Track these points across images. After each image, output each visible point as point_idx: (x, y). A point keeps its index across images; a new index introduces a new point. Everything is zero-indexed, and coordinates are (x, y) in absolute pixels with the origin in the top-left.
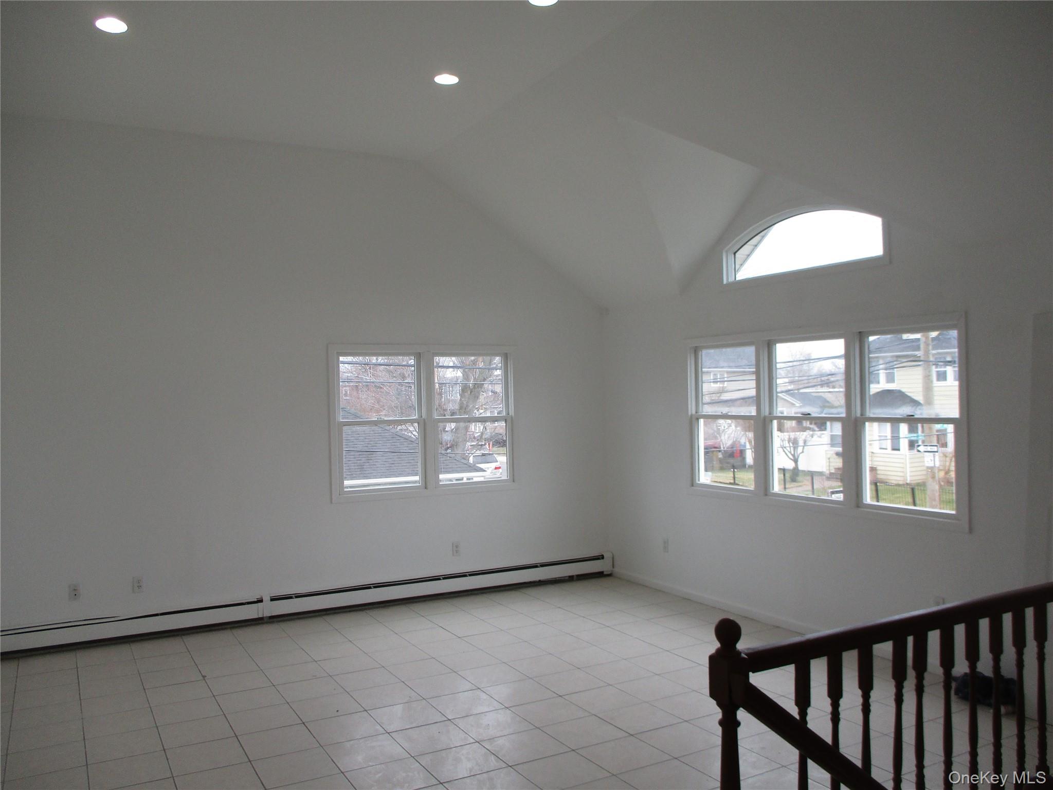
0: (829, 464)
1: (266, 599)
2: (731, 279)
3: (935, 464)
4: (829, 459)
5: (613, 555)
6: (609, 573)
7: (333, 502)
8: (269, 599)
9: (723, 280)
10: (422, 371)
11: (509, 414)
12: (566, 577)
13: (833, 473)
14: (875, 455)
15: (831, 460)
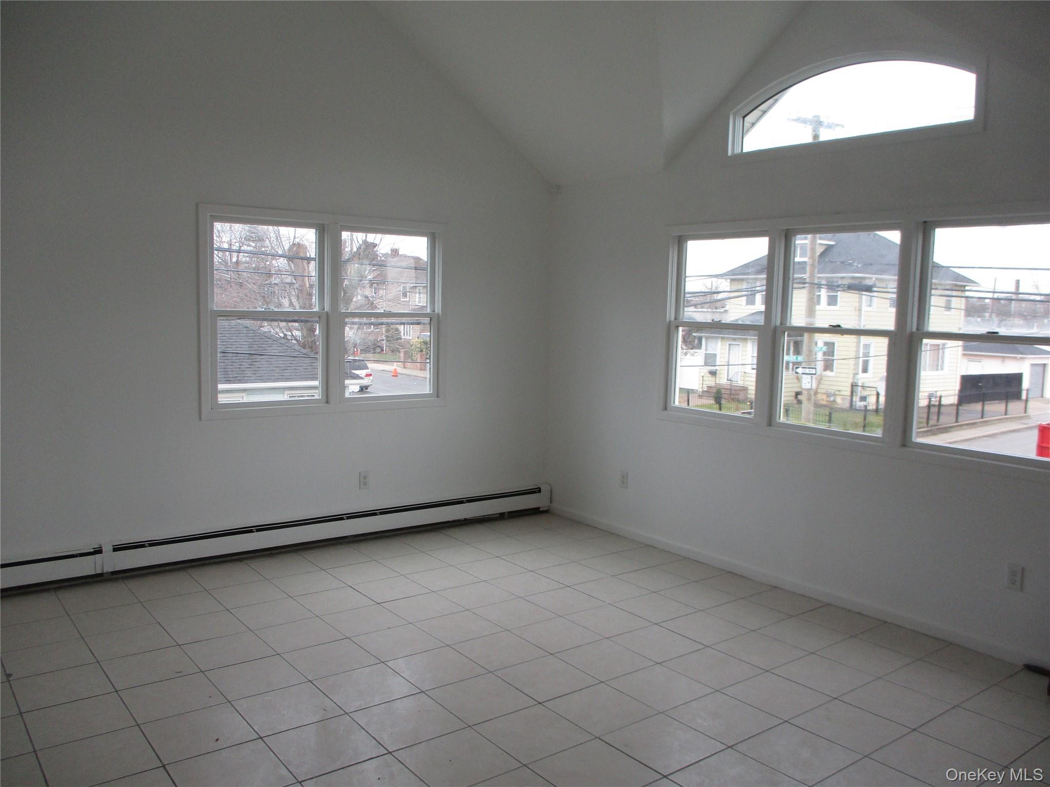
0: (703, 382)
1: (107, 548)
2: (738, 151)
3: (812, 386)
4: (703, 377)
5: (551, 488)
6: (545, 509)
7: (203, 417)
8: (111, 548)
9: (728, 153)
10: (326, 249)
11: (434, 311)
12: (496, 514)
13: (705, 391)
14: (747, 375)
15: (705, 378)
